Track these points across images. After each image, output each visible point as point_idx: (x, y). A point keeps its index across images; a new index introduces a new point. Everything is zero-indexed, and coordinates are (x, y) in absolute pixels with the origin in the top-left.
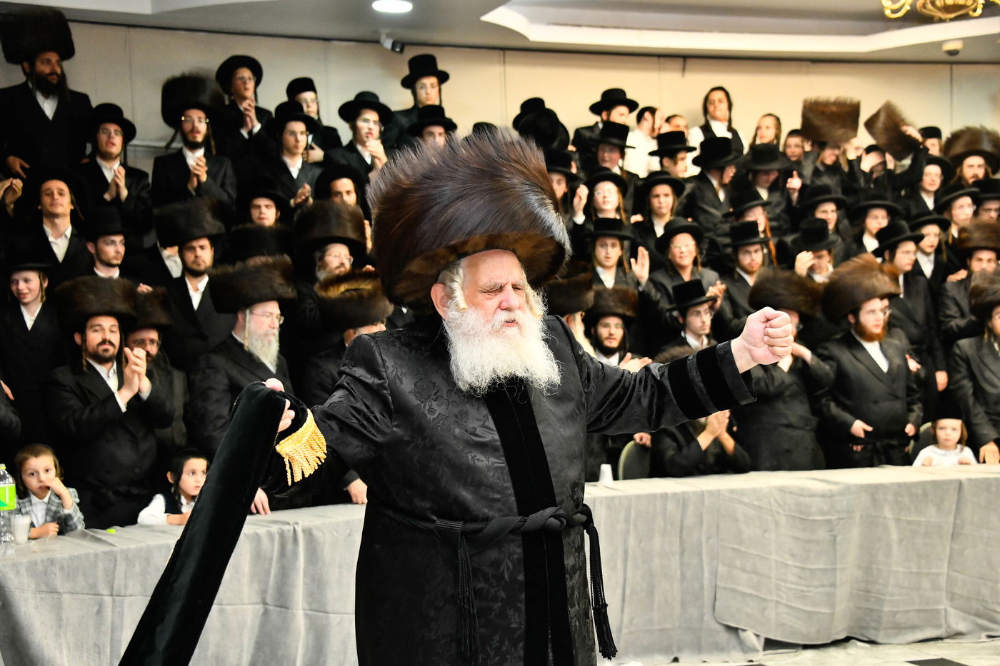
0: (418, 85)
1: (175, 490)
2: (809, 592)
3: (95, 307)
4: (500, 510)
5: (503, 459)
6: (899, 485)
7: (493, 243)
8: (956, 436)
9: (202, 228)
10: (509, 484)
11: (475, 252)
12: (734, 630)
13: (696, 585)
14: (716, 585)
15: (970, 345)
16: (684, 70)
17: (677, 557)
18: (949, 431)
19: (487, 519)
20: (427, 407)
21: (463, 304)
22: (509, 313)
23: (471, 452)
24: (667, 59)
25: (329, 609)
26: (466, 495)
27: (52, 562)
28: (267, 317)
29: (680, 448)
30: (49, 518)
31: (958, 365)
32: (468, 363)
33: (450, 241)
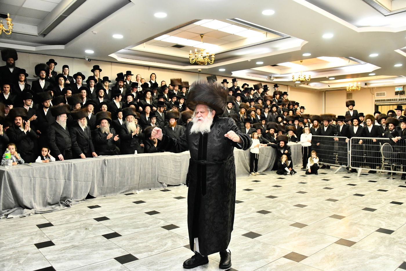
0: (95, 71)
2: (176, 175)
12: (161, 183)
13: (155, 175)
14: (158, 175)
16: (149, 69)
17: (151, 169)
24: (146, 67)
25: (78, 180)
27: (20, 170)
28: (64, 117)
29: (150, 147)
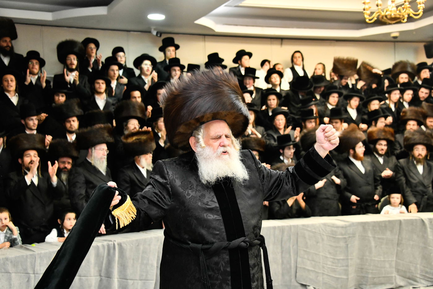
0: (166, 50)
1: (61, 227)
2: (337, 269)
3: (27, 146)
4: (219, 239)
5: (221, 215)
6: (374, 222)
7: (216, 117)
8: (399, 201)
9: (74, 113)
10: (223, 227)
11: (208, 121)
12: (304, 286)
13: (288, 266)
14: (296, 266)
15: (404, 162)
16: (282, 44)
17: (280, 254)
18: (395, 199)
19: (213, 243)
20: (187, 193)
21: (203, 145)
22: (224, 148)
23: (206, 213)
24: (274, 40)
25: (128, 278)
26: (204, 232)
28: (102, 150)
29: (280, 206)
30: (6, 240)
31: (399, 170)
32: (206, 171)
33: (196, 116)
